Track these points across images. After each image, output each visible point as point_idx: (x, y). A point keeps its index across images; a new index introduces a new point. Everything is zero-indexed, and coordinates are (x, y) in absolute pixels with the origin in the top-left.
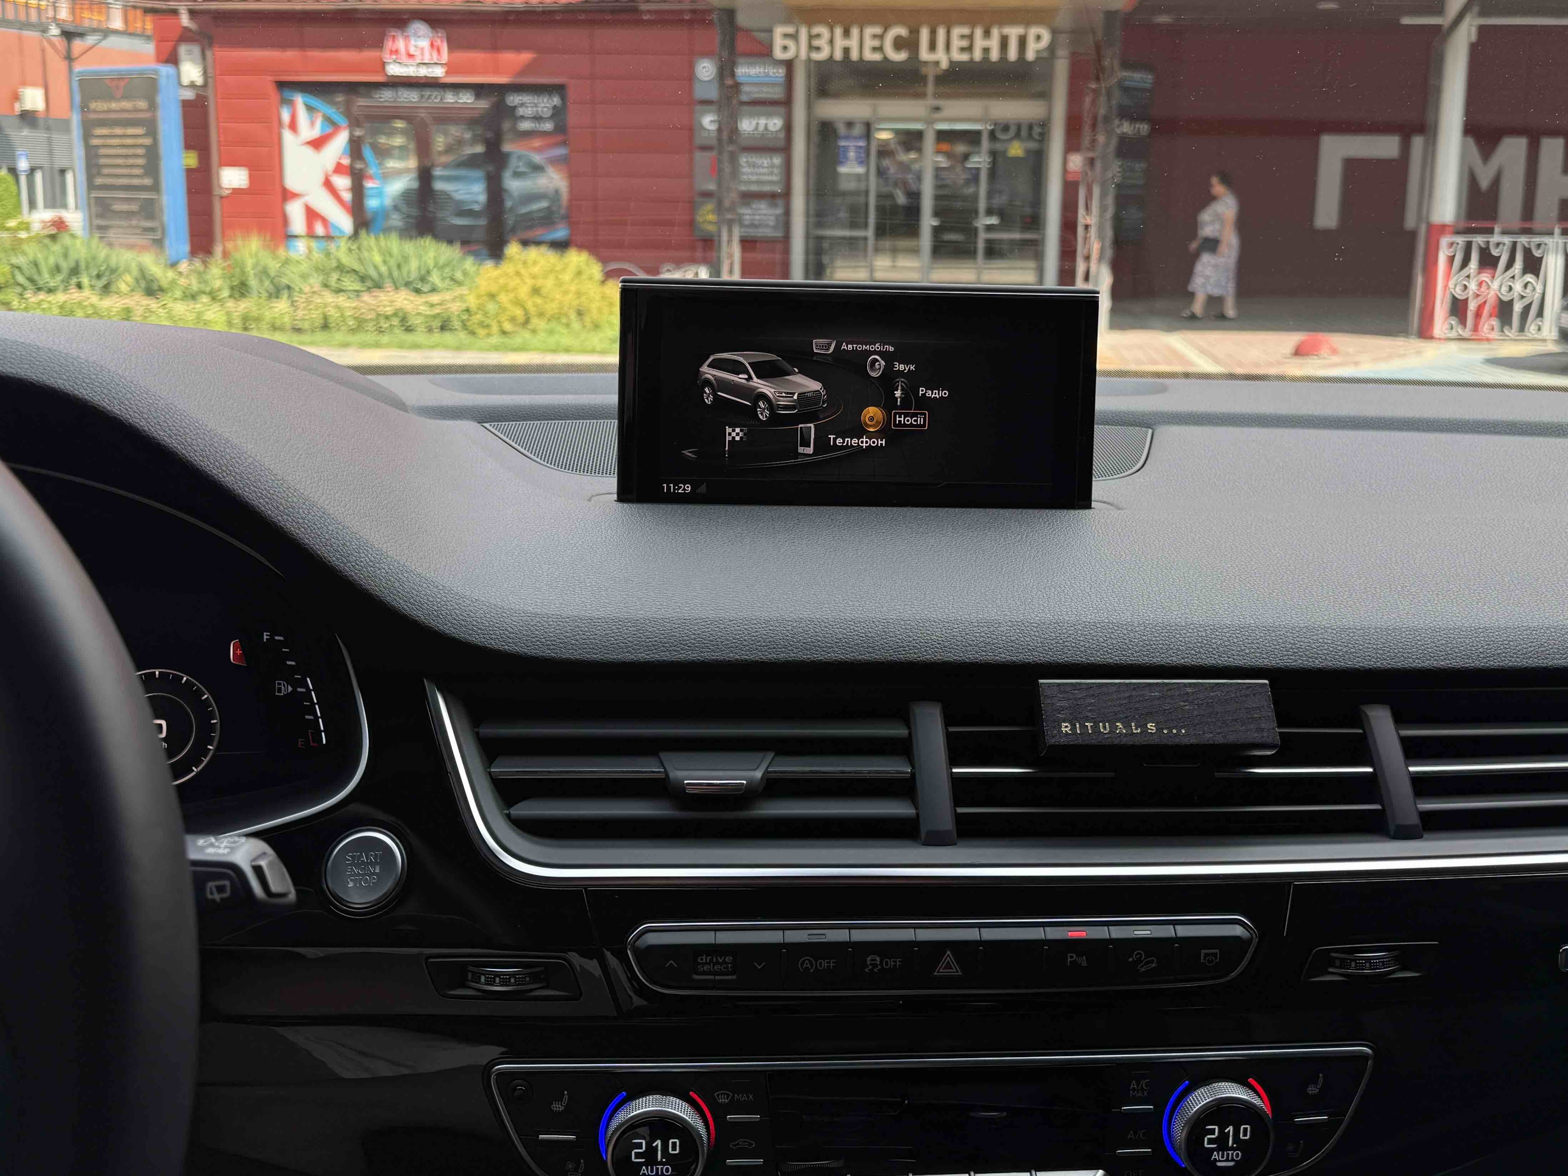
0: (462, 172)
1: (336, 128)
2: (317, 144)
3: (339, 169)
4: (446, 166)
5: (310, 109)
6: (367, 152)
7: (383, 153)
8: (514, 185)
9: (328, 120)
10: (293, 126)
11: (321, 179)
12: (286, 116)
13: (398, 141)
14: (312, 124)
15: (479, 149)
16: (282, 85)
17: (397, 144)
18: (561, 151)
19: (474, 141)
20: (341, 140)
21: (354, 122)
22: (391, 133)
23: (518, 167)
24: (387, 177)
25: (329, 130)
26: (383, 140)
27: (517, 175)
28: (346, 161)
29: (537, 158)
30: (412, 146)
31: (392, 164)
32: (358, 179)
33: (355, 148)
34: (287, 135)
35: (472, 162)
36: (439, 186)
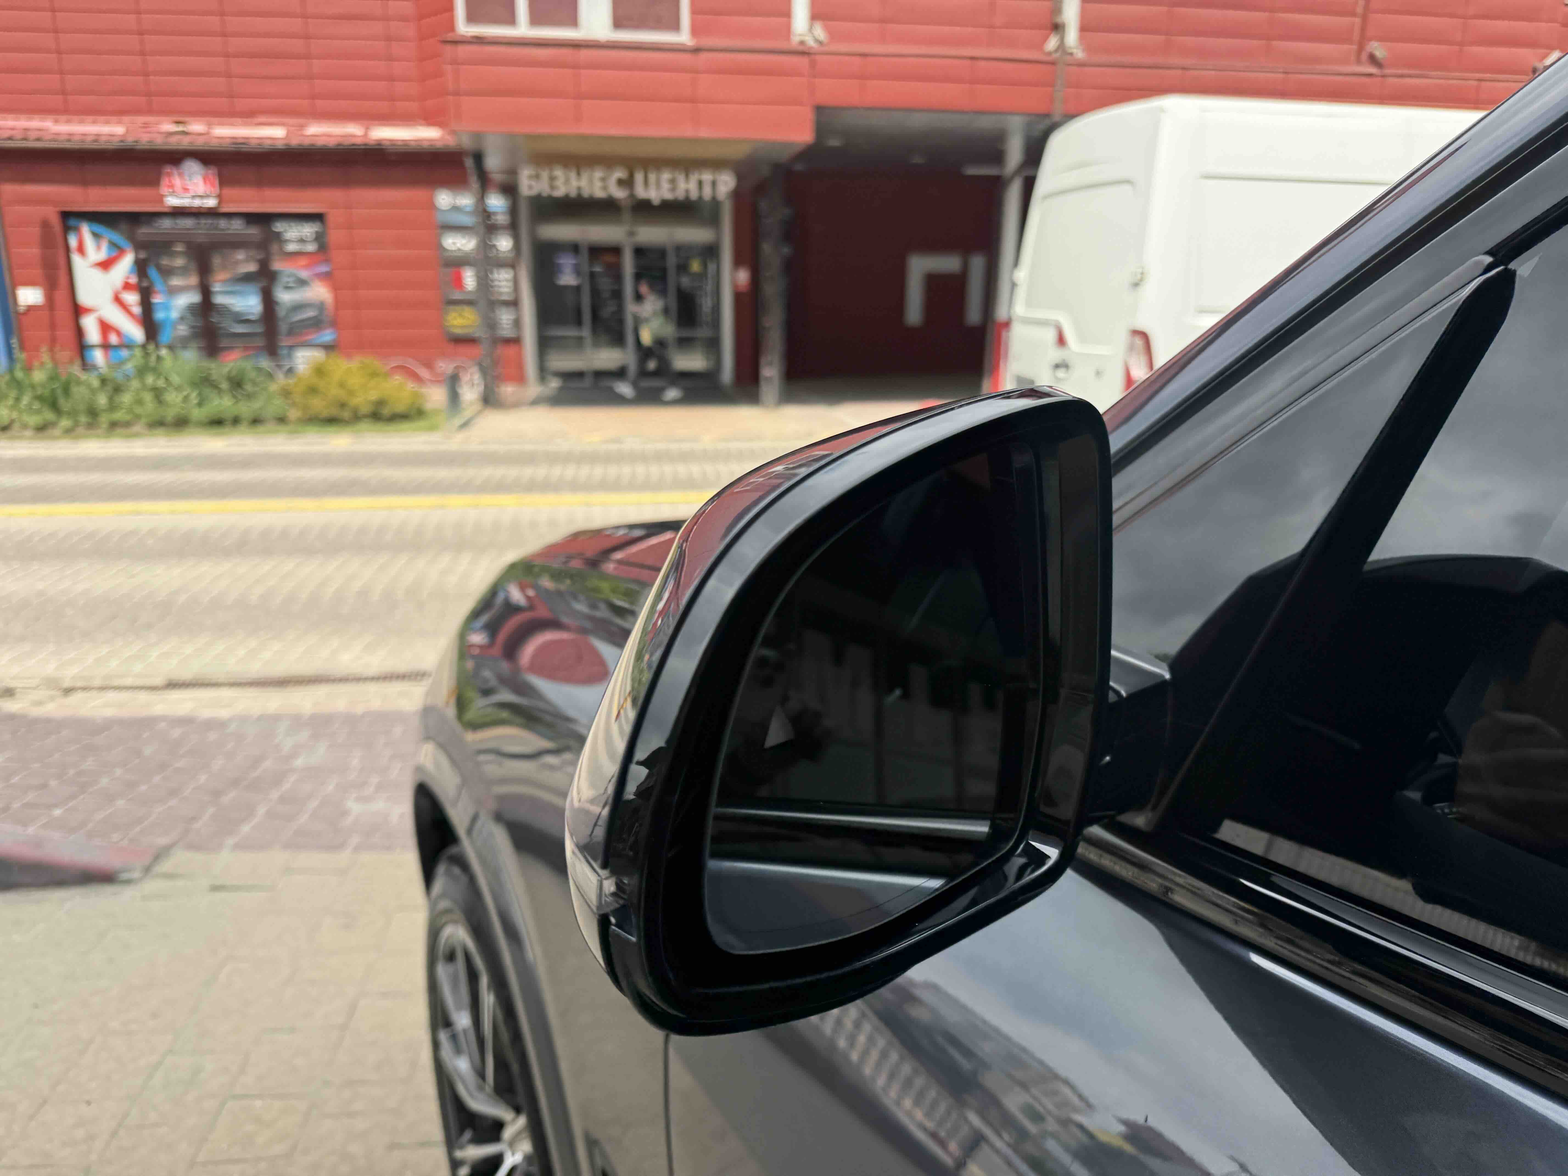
0: (237, 288)
1: (121, 252)
2: (106, 265)
3: (127, 286)
4: (224, 281)
5: (96, 236)
6: (153, 273)
7: (167, 273)
8: (285, 297)
9: (113, 245)
10: (81, 250)
11: (109, 295)
12: (73, 241)
13: (179, 262)
14: (99, 248)
15: (252, 267)
16: (66, 216)
17: (177, 265)
18: (324, 268)
19: (247, 260)
20: (127, 261)
21: (138, 246)
22: (173, 254)
23: (288, 282)
24: (173, 291)
25: (114, 254)
26: (165, 261)
27: (288, 288)
28: (134, 280)
29: (304, 274)
30: (193, 266)
31: (176, 281)
32: (146, 295)
33: (141, 267)
34: (76, 259)
35: (247, 278)
36: (219, 299)
